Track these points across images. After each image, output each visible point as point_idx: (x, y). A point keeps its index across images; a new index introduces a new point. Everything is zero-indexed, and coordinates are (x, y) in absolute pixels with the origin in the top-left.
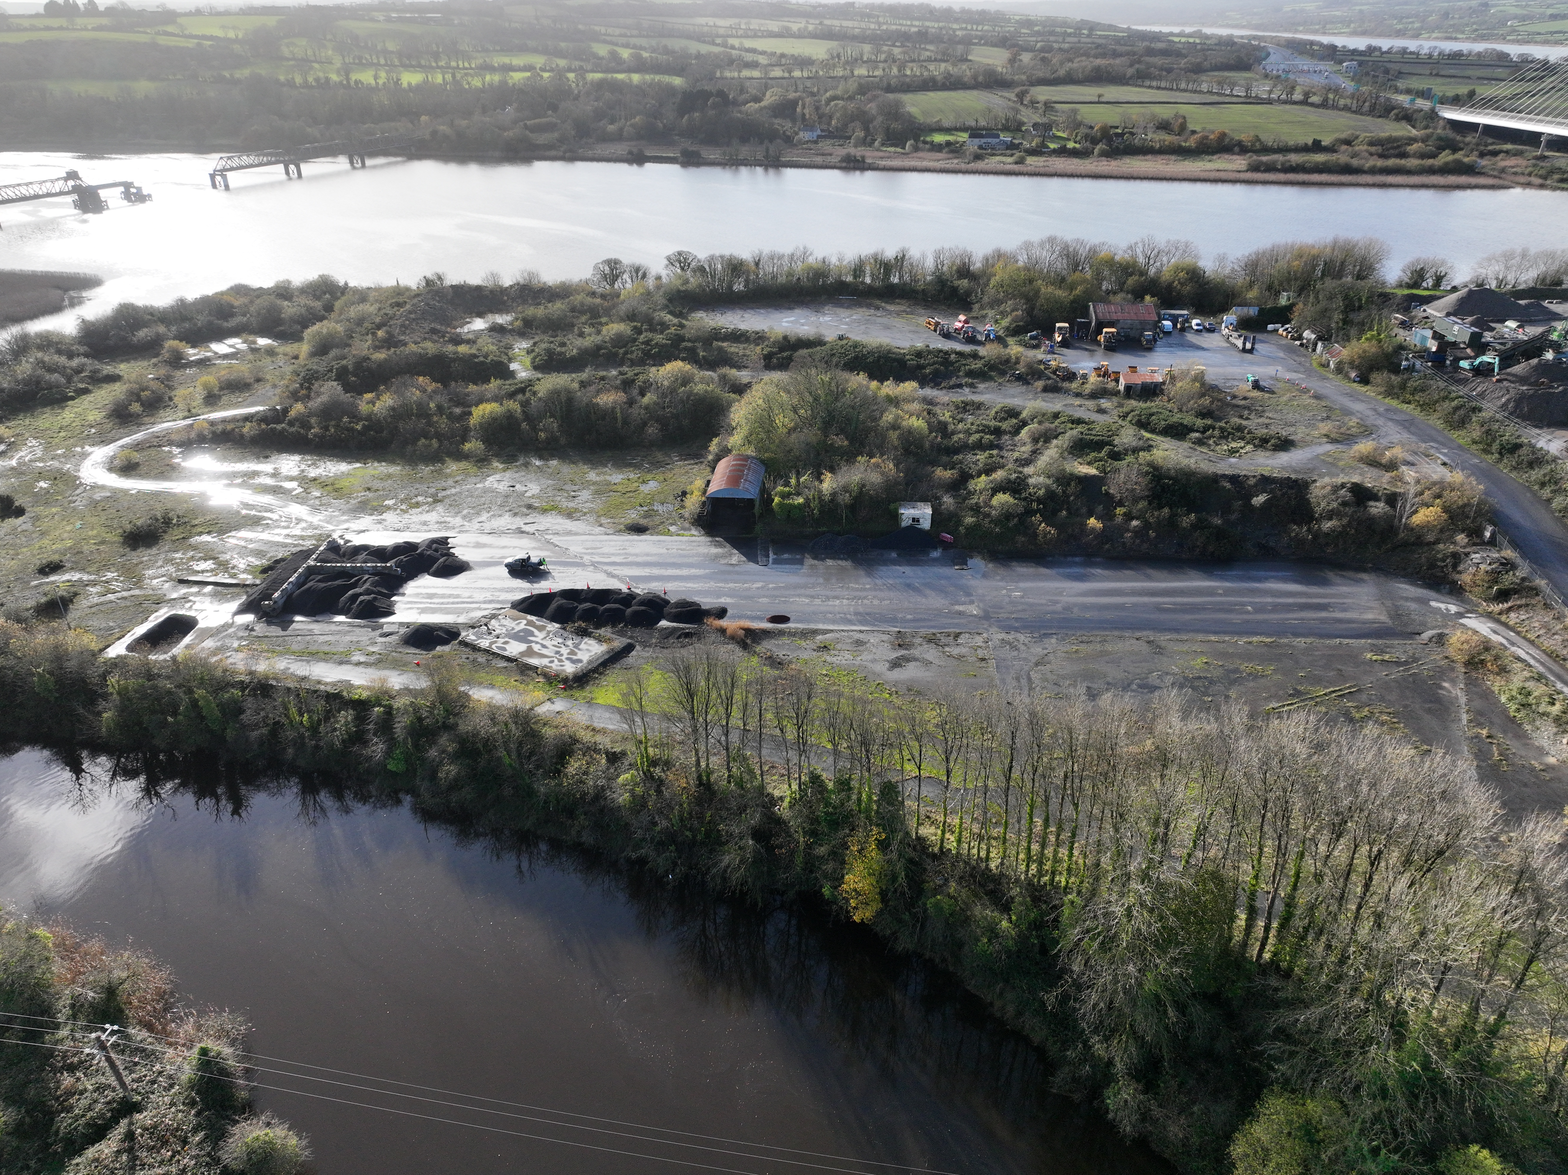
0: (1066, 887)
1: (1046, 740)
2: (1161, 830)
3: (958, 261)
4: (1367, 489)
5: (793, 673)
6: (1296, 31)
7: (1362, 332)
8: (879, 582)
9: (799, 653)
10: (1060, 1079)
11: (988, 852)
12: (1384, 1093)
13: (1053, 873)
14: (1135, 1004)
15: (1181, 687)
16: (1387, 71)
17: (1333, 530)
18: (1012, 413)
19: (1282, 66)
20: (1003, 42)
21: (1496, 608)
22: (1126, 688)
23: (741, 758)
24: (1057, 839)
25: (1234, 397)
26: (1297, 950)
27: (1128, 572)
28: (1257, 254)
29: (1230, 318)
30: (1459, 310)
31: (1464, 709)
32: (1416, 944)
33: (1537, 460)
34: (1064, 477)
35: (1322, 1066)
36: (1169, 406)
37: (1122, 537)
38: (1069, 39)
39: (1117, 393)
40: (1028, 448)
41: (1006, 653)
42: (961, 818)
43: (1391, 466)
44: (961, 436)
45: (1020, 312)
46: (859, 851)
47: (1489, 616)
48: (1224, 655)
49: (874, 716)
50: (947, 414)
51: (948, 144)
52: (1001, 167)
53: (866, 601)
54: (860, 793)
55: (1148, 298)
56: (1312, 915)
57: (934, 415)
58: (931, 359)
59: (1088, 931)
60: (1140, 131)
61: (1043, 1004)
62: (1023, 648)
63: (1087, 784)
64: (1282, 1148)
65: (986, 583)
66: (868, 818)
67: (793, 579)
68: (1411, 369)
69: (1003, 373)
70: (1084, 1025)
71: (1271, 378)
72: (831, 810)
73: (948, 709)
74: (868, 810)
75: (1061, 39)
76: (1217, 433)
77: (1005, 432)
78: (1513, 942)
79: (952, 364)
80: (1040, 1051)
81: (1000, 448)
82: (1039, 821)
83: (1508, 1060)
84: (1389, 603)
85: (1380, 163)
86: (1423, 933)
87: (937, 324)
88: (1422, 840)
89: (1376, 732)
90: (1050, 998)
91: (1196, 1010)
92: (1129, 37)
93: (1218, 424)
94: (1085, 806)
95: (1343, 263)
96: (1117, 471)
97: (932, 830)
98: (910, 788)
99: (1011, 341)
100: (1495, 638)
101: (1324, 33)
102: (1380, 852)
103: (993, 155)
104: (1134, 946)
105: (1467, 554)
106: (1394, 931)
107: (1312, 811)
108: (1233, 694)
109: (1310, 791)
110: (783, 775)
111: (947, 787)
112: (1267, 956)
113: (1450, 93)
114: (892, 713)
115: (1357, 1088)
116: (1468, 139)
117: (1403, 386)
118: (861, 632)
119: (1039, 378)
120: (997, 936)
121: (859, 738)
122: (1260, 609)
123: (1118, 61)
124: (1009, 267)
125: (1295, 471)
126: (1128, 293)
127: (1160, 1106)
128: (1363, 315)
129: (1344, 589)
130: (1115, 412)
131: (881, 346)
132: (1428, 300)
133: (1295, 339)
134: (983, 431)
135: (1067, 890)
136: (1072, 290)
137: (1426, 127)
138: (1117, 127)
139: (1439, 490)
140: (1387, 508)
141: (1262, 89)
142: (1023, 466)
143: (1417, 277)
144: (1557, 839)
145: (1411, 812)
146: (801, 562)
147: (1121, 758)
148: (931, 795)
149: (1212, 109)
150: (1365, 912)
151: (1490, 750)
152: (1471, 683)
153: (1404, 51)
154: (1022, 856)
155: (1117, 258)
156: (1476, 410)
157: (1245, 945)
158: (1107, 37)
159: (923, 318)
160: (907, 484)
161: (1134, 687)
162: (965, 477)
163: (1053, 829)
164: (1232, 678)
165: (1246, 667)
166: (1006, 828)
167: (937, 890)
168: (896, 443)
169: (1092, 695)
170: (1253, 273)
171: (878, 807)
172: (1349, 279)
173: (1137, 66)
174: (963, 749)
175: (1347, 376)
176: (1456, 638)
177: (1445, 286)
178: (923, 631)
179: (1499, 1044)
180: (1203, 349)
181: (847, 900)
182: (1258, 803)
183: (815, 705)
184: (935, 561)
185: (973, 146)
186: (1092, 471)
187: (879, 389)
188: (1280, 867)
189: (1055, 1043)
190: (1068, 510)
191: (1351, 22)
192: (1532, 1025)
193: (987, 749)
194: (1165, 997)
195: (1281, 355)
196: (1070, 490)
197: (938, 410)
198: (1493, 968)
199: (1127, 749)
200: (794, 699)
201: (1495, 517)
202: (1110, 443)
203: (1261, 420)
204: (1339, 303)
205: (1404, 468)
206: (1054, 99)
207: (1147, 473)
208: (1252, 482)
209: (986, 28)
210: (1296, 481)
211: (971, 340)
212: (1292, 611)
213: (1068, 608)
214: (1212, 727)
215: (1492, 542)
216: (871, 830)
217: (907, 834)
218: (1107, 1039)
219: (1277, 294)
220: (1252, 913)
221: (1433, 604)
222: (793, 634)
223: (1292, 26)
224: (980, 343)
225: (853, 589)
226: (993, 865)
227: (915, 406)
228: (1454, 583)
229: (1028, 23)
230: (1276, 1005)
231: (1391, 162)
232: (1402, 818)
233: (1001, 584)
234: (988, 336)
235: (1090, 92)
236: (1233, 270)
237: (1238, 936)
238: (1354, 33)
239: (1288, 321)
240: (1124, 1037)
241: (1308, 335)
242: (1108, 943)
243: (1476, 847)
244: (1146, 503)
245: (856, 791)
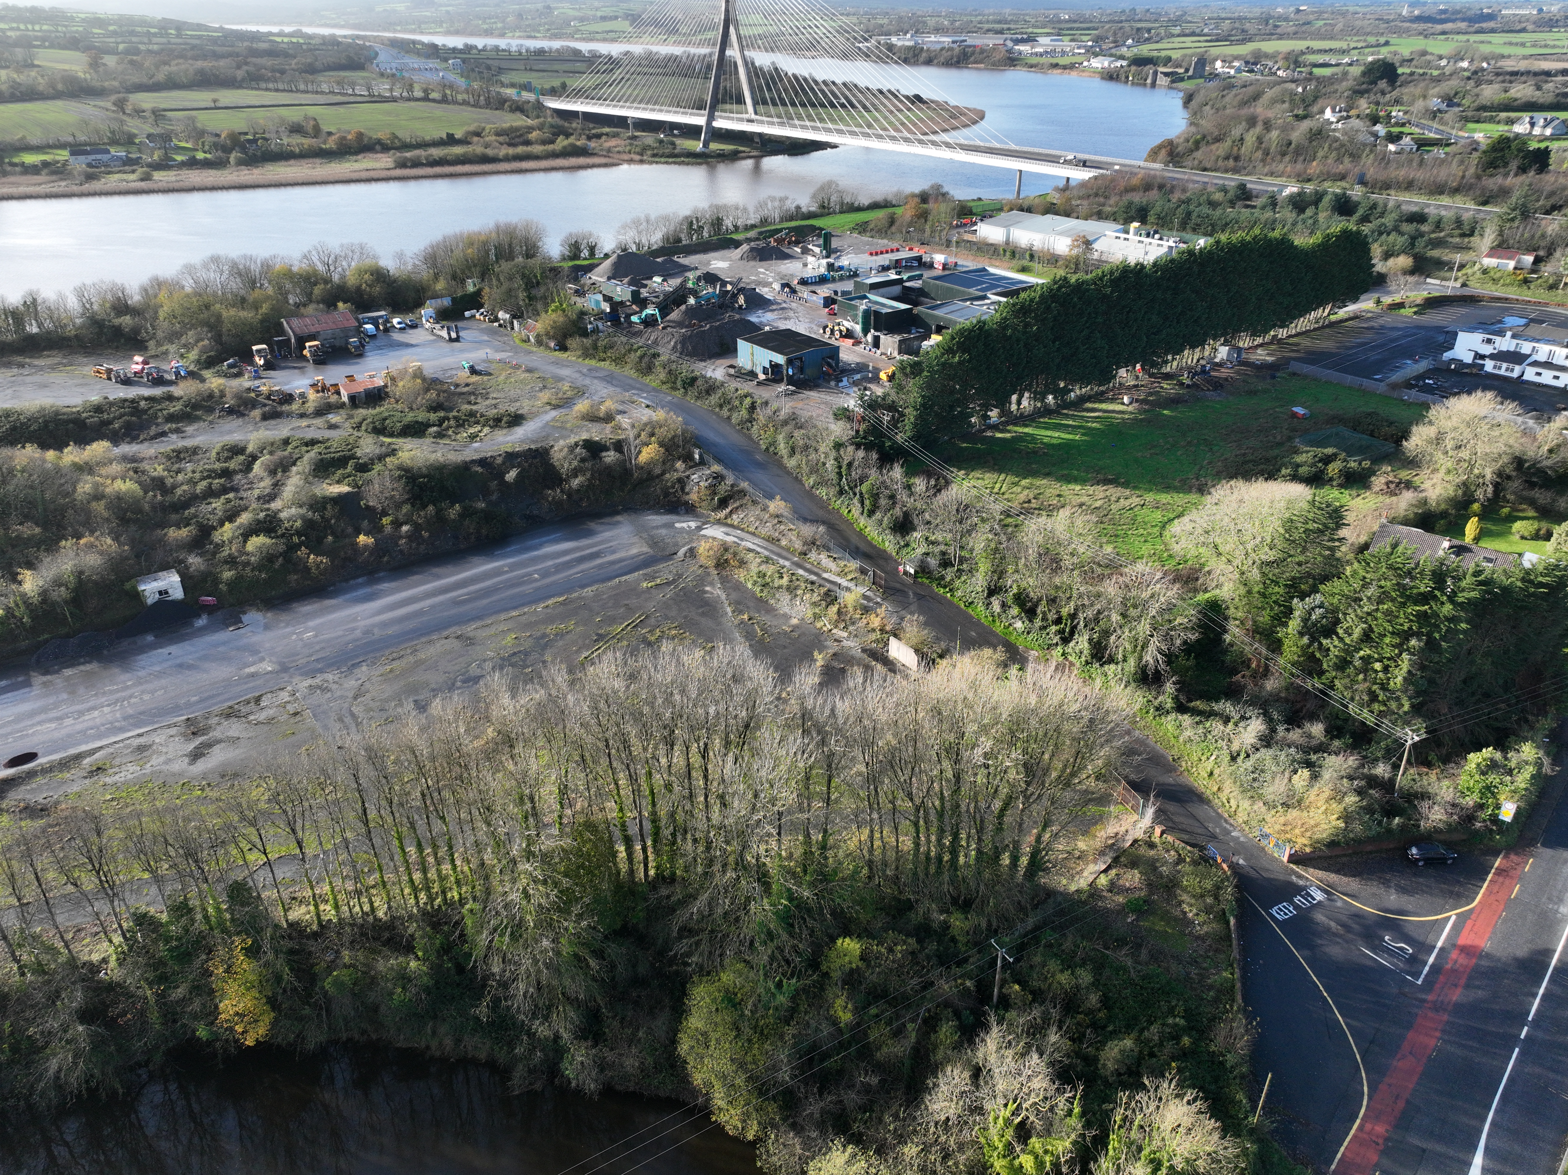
0: (460, 899)
1: (391, 768)
2: (528, 806)
3: (109, 297)
4: (596, 443)
5: (65, 813)
6: (395, 31)
7: (547, 305)
8: (142, 673)
9: (64, 788)
10: (518, 1080)
11: (371, 903)
12: (770, 936)
13: (444, 892)
14: (560, 973)
15: (501, 668)
16: (489, 68)
17: (581, 486)
18: (236, 450)
19: (394, 65)
20: (73, 43)
21: (721, 514)
22: (451, 688)
23: (30, 940)
24: (436, 858)
25: (457, 386)
26: (673, 856)
27: (416, 578)
28: (432, 247)
29: (427, 311)
30: (616, 274)
31: (726, 603)
32: (754, 806)
33: (711, 388)
34: (317, 502)
35: (721, 941)
36: (399, 407)
37: (397, 545)
38: (155, 40)
39: (343, 406)
40: (267, 482)
41: (319, 698)
42: (331, 883)
43: (608, 418)
44: (185, 487)
45: (206, 342)
46: (227, 971)
47: (719, 522)
48: (529, 625)
49: (190, 821)
50: (160, 468)
51: (45, 164)
52: (124, 186)
53: (133, 700)
54: (204, 909)
55: (340, 305)
56: (675, 821)
57: (143, 472)
58: (115, 411)
59: (495, 930)
60: (273, 136)
61: (477, 1019)
62: (334, 687)
63: (446, 794)
64: (716, 1024)
65: (270, 635)
66: (224, 931)
67: (25, 707)
68: (596, 330)
69: (210, 410)
70: (522, 1017)
71: (484, 361)
72: (174, 943)
73: (275, 779)
74: (221, 923)
75: (146, 40)
76: (452, 422)
77: (235, 472)
78: (814, 772)
79: (145, 411)
80: (491, 1065)
81: (235, 489)
82: (412, 850)
83: (841, 863)
84: (645, 535)
85: (511, 151)
86: (756, 796)
87: (109, 371)
88: (732, 721)
89: (671, 647)
90: (482, 1011)
91: (613, 950)
92: (225, 37)
93: (451, 415)
94: (451, 816)
95: (510, 245)
96: (370, 482)
97: (303, 909)
98: (262, 877)
99: (207, 374)
100: (730, 539)
101: (422, 33)
102: (706, 745)
103: (109, 173)
104: (541, 921)
105: (688, 477)
106: (736, 804)
107: (645, 733)
108: (548, 657)
109: (637, 716)
110: (97, 934)
111: (303, 860)
112: (652, 872)
113: (547, 86)
114: (212, 808)
115: (752, 943)
116: (574, 125)
117: (595, 347)
118: (140, 735)
119: (254, 407)
120: (410, 980)
121: (181, 851)
122: (545, 574)
123: (222, 63)
124: (175, 296)
125: (533, 442)
126: (318, 302)
127: (612, 1049)
128: (542, 289)
129: (607, 534)
130: (347, 424)
131: (43, 409)
132: (590, 268)
133: (492, 322)
134: (209, 477)
135: (462, 901)
136: (257, 309)
137: (538, 117)
138: (246, 134)
139: (651, 428)
140: (618, 455)
141: (383, 88)
142: (268, 502)
143: (574, 250)
144: (817, 680)
145: (717, 703)
146: (28, 684)
147: (469, 756)
148: (289, 874)
149: (341, 110)
150: (712, 799)
151: (754, 630)
152: (724, 580)
153: (497, 49)
154: (407, 891)
155: (295, 269)
156: (656, 355)
157: (631, 872)
158: (200, 37)
159: (88, 368)
160: (138, 556)
161: (459, 684)
162: (205, 532)
163: (429, 850)
164: (543, 644)
165: (550, 630)
166: (381, 871)
167: (330, 968)
168: (106, 514)
169: (421, 707)
170: (434, 265)
171: (232, 914)
172: (521, 259)
173: (245, 68)
174: (307, 813)
175: (548, 347)
176: (703, 548)
177: (599, 255)
178: (216, 709)
179: (830, 853)
180: (412, 346)
181: (231, 1029)
182: (601, 745)
183: (110, 838)
184: (203, 631)
185: (79, 164)
186: (344, 489)
187: (60, 458)
188: (637, 792)
189: (501, 1048)
190: (333, 534)
191: (442, 22)
192: (845, 828)
193: (334, 802)
194: (583, 952)
195: (486, 338)
196: (328, 513)
197: (145, 466)
198: (808, 799)
199: (473, 746)
200: (79, 842)
201: (698, 441)
202: (353, 457)
203: (488, 402)
204: (519, 282)
205: (619, 417)
206: (163, 106)
207: (400, 477)
208: (499, 460)
209: (45, 27)
210: (537, 450)
211: (159, 381)
212: (573, 567)
213: (367, 632)
214: (540, 695)
215: (702, 462)
216: (233, 942)
217: (277, 926)
218: (546, 1018)
219: (463, 282)
220: (628, 841)
221: (677, 525)
222: (46, 770)
223: (389, 26)
224: (170, 383)
225: (111, 692)
226: (381, 914)
227: (116, 468)
228: (687, 503)
229: (99, 22)
230: (673, 910)
231: (520, 150)
232: (712, 710)
233: (288, 630)
234: (177, 373)
235: (203, 97)
236: (414, 265)
237: (624, 867)
238: (448, 33)
239: (481, 306)
240: (561, 1008)
241: (501, 315)
242: (517, 930)
243: (769, 710)
244: (409, 506)
245: (198, 909)
